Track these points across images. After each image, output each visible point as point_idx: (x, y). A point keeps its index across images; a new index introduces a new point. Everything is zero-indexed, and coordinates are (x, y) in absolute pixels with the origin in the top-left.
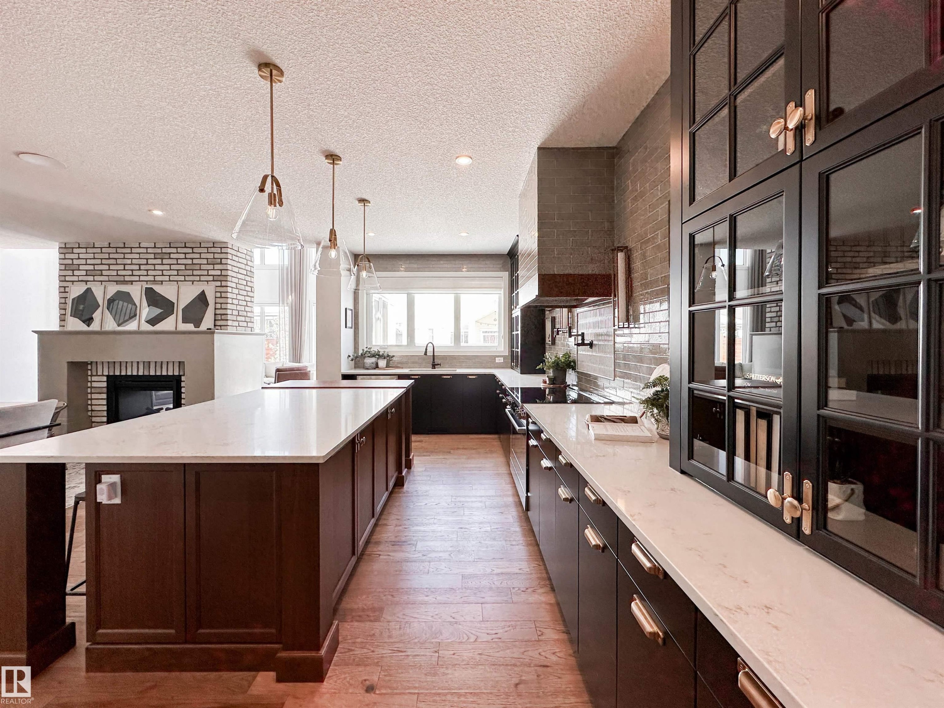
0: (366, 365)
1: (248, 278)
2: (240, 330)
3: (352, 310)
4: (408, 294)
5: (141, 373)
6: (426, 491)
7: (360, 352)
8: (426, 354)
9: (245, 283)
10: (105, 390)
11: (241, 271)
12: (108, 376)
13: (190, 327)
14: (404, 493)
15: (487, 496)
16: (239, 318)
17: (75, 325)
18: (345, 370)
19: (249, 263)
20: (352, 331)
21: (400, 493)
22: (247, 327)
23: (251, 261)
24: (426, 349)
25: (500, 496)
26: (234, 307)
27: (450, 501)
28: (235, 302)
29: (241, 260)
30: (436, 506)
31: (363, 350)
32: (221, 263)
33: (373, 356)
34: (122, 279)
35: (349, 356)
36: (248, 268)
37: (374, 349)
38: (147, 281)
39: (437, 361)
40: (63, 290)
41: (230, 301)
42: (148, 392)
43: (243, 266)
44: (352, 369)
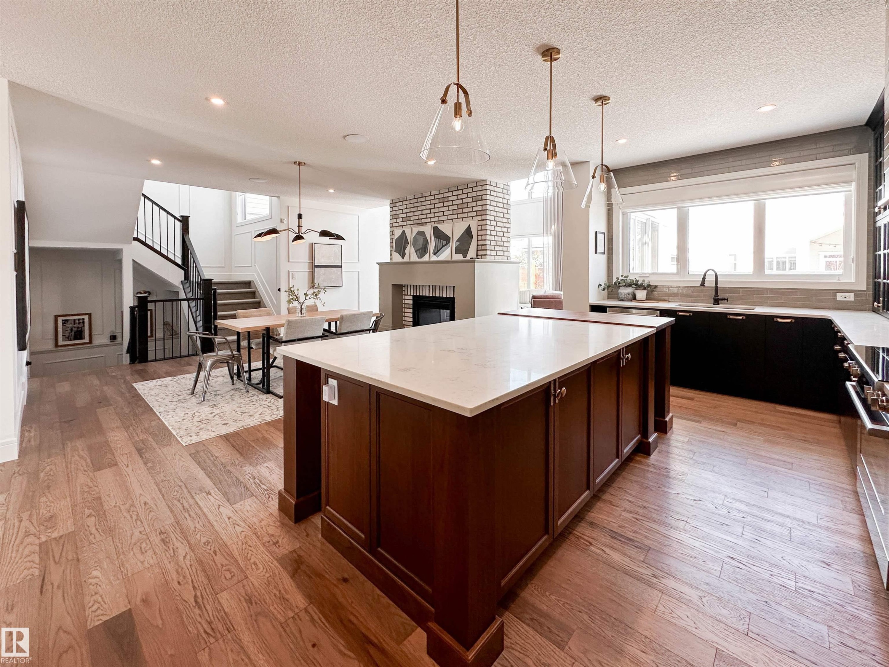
0: (620, 296)
1: (505, 211)
2: (497, 259)
3: (604, 234)
4: (679, 208)
5: (431, 295)
6: (683, 474)
7: (615, 280)
8: (703, 284)
9: (502, 215)
10: (411, 306)
11: (499, 205)
12: (413, 296)
13: (460, 257)
14: (649, 466)
15: (795, 519)
16: (497, 248)
17: (397, 258)
18: (595, 299)
19: (506, 197)
20: (604, 258)
21: (640, 462)
22: (504, 256)
23: (508, 194)
24: (704, 278)
25: (828, 529)
26: (492, 238)
27: (721, 502)
28: (493, 233)
29: (498, 195)
30: (693, 503)
31: (618, 279)
32: (482, 200)
33: (629, 285)
34: (420, 221)
35: (600, 285)
36: (505, 201)
37: (632, 278)
38: (434, 222)
39: (721, 295)
40: (392, 233)
41: (488, 232)
42: (438, 310)
43: (500, 200)
44: (604, 299)
